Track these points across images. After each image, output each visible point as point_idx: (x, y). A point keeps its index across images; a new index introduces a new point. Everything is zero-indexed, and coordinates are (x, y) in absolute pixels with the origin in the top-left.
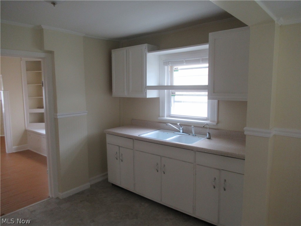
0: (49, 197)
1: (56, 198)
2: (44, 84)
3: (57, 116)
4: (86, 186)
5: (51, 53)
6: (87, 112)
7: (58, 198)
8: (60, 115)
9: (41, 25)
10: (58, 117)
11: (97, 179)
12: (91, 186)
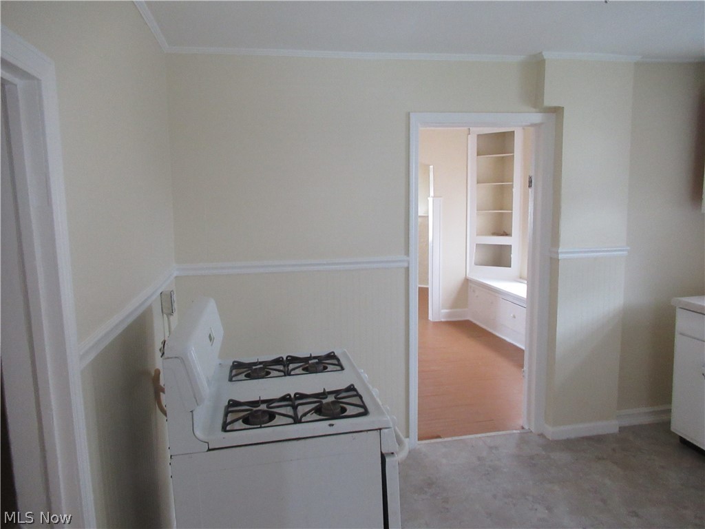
0: (523, 428)
1: (539, 435)
2: (533, 181)
3: (557, 253)
4: (609, 426)
5: (557, 111)
6: (628, 248)
7: (541, 435)
8: (565, 252)
9: (541, 53)
10: (560, 256)
11: (640, 415)
12: (622, 429)
